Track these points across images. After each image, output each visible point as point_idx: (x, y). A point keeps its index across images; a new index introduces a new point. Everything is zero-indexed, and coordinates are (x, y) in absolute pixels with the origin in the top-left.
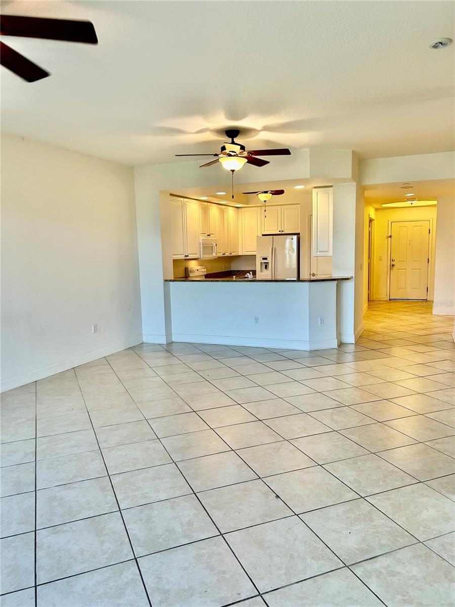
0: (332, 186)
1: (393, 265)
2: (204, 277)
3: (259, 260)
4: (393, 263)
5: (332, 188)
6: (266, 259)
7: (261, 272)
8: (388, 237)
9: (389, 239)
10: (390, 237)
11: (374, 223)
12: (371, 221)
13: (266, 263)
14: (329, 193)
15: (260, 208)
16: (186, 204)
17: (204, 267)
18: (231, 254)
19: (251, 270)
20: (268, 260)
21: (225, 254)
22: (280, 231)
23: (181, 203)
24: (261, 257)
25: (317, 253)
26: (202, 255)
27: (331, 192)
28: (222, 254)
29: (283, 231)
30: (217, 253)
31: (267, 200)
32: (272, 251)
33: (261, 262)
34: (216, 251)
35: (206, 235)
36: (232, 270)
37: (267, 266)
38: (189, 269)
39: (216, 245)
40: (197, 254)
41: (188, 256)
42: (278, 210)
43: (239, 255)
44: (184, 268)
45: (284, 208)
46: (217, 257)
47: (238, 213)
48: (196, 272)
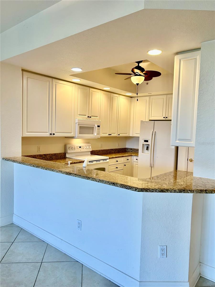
0: (199, 49)
2: (90, 153)
3: (141, 142)
5: (199, 52)
6: (147, 141)
7: (143, 152)
13: (148, 145)
14: (196, 59)
15: (149, 97)
16: (56, 84)
17: (90, 144)
18: (119, 135)
19: (136, 149)
20: (149, 143)
21: (111, 135)
22: (164, 118)
23: (48, 83)
24: (143, 139)
25: (176, 141)
26: (77, 134)
27: (198, 58)
28: (108, 134)
29: (167, 118)
30: (100, 134)
31: (140, 83)
32: (152, 134)
33: (143, 144)
34: (99, 132)
35: (87, 116)
36: (127, 147)
37: (147, 148)
38: (68, 146)
39: (99, 126)
40: (71, 133)
41: (54, 134)
42: (164, 99)
43: (130, 137)
44: (64, 145)
45: (169, 97)
46: (101, 137)
47: (131, 102)
48: (78, 149)
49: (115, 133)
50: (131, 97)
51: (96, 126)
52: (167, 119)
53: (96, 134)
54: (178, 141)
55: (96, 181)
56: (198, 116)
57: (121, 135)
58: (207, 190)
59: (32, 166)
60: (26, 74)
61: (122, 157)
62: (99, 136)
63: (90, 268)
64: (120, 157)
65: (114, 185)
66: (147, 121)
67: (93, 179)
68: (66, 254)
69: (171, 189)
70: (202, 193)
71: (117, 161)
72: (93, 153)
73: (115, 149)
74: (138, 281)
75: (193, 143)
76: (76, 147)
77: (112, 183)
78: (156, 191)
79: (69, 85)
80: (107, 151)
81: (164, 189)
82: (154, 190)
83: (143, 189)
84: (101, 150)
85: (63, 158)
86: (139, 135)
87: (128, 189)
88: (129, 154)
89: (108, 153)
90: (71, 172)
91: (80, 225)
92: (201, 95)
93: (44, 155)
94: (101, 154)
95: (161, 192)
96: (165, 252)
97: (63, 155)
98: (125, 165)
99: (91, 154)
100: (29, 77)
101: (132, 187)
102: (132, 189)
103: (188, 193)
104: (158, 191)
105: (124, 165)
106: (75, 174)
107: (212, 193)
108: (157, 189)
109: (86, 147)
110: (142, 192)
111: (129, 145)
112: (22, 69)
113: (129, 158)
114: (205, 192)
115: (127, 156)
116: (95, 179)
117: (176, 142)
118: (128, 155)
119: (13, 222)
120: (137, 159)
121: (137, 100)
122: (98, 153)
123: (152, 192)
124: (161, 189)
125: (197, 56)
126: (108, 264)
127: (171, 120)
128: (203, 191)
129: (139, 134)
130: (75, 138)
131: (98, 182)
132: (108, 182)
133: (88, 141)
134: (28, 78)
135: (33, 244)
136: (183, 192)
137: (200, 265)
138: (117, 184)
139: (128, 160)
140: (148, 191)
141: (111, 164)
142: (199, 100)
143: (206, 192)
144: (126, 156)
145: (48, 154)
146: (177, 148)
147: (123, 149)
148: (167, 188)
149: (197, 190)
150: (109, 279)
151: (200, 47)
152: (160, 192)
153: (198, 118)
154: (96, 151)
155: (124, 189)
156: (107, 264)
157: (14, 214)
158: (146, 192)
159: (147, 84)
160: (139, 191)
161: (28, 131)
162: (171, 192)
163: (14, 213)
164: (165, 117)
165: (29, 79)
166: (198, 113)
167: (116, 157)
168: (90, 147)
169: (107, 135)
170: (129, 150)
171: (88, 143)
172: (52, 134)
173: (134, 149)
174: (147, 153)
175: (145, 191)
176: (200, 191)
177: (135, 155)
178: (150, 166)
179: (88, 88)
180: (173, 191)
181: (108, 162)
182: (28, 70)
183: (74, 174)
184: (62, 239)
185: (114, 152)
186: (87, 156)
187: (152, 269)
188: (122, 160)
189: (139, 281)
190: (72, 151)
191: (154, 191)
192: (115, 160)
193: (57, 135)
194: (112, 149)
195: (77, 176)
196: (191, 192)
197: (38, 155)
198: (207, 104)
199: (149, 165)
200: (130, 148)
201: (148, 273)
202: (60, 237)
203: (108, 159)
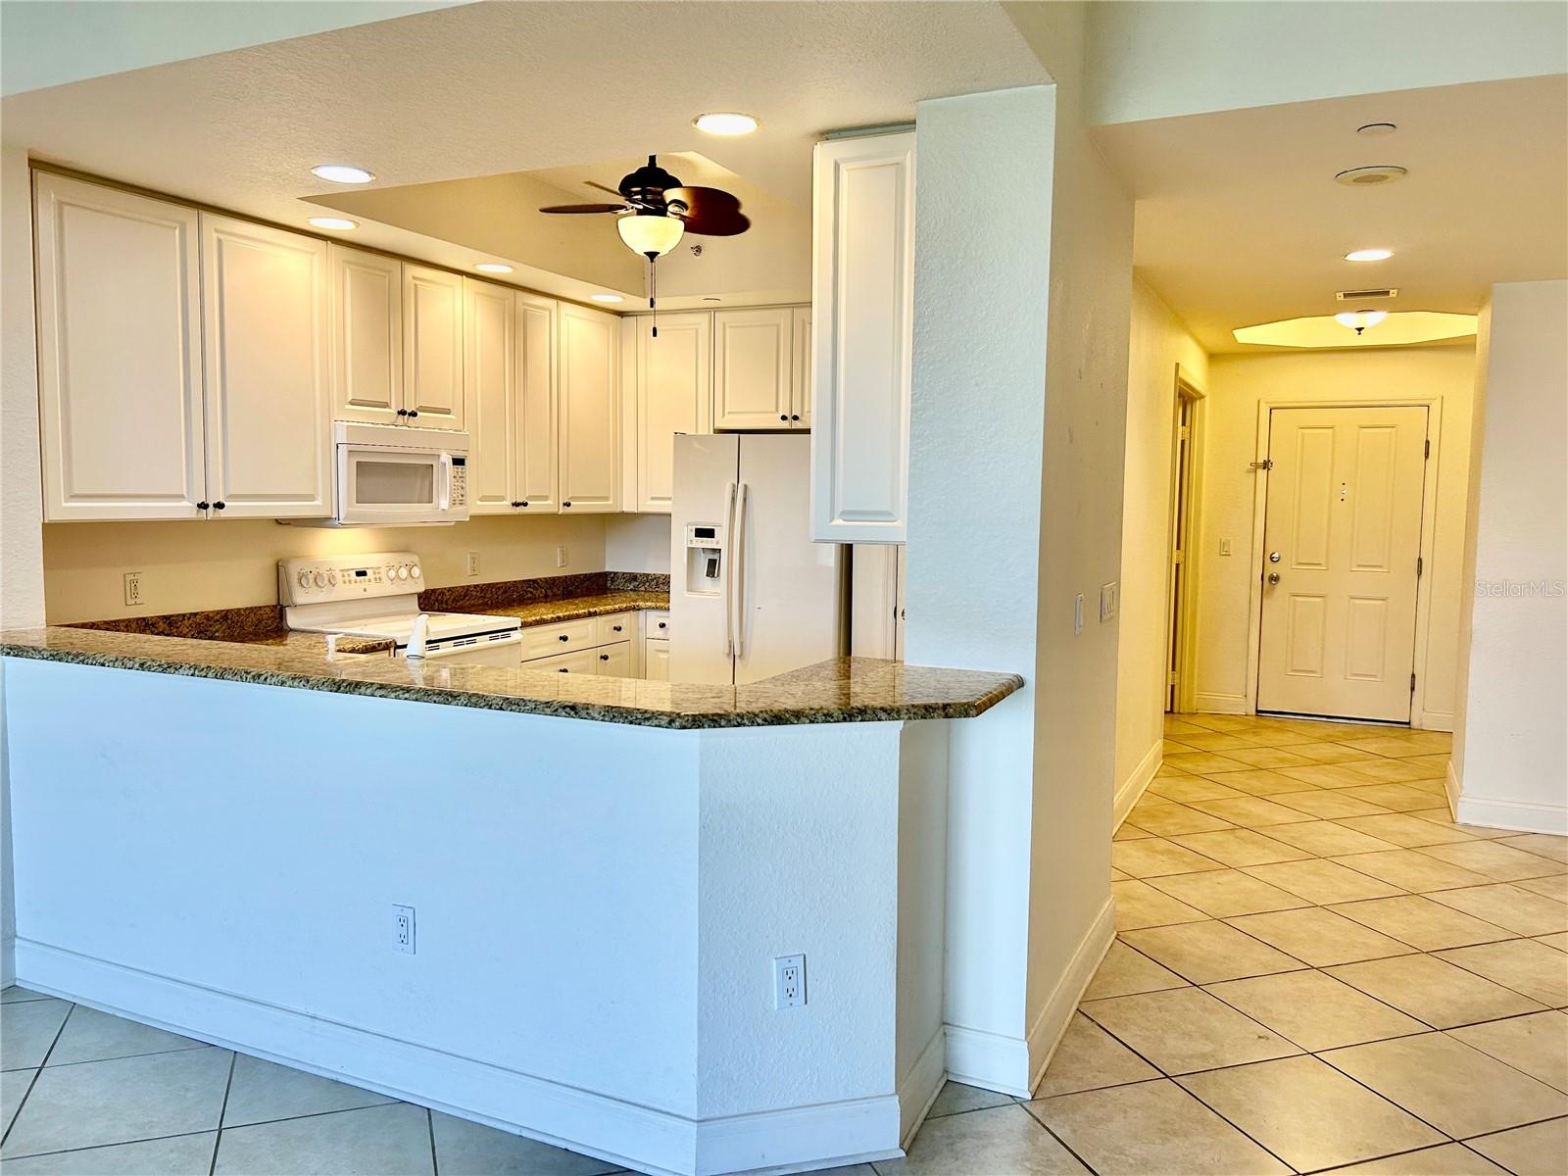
0: (909, 125)
1: (1275, 579)
2: (415, 601)
3: (682, 538)
4: (1272, 569)
5: (907, 139)
6: (708, 533)
7: (690, 589)
8: (1256, 466)
9: (1262, 473)
10: (1266, 465)
11: (1202, 407)
12: (1186, 398)
13: (714, 550)
14: (899, 167)
15: (706, 316)
16: (220, 242)
17: (415, 558)
18: (568, 505)
19: (656, 578)
20: (719, 541)
21: (526, 504)
22: (784, 418)
23: (177, 231)
24: (688, 524)
25: (831, 521)
26: (347, 506)
27: (910, 161)
28: (508, 502)
29: (796, 418)
30: (468, 499)
31: (663, 251)
32: (733, 499)
33: (689, 548)
34: (461, 492)
35: (393, 411)
36: (608, 569)
37: (712, 566)
38: (294, 570)
39: (458, 462)
40: (311, 497)
41: (220, 506)
42: (778, 326)
43: (623, 514)
44: (270, 562)
45: (803, 321)
46: (471, 517)
47: (620, 338)
48: (350, 582)
49: (546, 498)
50: (621, 314)
51: (447, 459)
52: (797, 425)
53: (444, 504)
54: (838, 522)
55: (490, 708)
56: (914, 411)
57: (577, 507)
58: (949, 705)
59: (137, 666)
60: (52, 187)
61: (590, 615)
62: (463, 514)
63: (469, 1118)
64: (578, 617)
65: (576, 713)
66: (706, 433)
67: (474, 700)
68: (337, 1082)
69: (811, 709)
70: (932, 718)
71: (565, 639)
72: (432, 601)
73: (546, 580)
74: (694, 1121)
75: (898, 528)
76: (338, 575)
77: (564, 707)
78: (752, 724)
79: (296, 249)
80: (505, 592)
81: (787, 711)
82: (745, 718)
83: (702, 715)
84: (476, 586)
85: (272, 631)
86: (669, 503)
87: (640, 724)
88: (623, 602)
89: (514, 600)
90: (358, 679)
91: (407, 929)
92: (926, 320)
93: (166, 618)
94: (473, 605)
95: (771, 723)
96: (798, 980)
97: (268, 619)
98: (605, 658)
99: (421, 609)
100: (68, 200)
101: (653, 713)
102: (656, 722)
103: (880, 720)
104: (760, 721)
105: (602, 657)
106: (381, 685)
107: (967, 715)
108: (757, 711)
109: (392, 573)
110: (699, 727)
111: (617, 560)
112: (30, 160)
113: (624, 621)
114: (941, 712)
115: (614, 612)
116: (483, 696)
117: (834, 523)
118: (617, 606)
119: (16, 979)
120: (662, 626)
121: (655, 334)
122: (459, 604)
123: (739, 725)
124: (771, 711)
125: (906, 155)
126: (554, 1080)
127: (808, 431)
128: (934, 709)
129: (670, 499)
130: (337, 522)
131: (501, 709)
132: (548, 704)
133: (402, 541)
134: (61, 204)
135: (153, 1063)
136: (860, 718)
137: (945, 1034)
138: (587, 709)
139: (619, 629)
140: (723, 723)
141: (533, 654)
142: (916, 345)
143: (946, 714)
144: (608, 613)
145: (184, 615)
146: (847, 552)
147: (588, 577)
148: (798, 708)
149: (913, 706)
150: (563, 1145)
151: (912, 118)
152: (768, 722)
153: (914, 420)
154: (450, 589)
155: (620, 724)
156: (550, 1081)
157: (16, 936)
158: (715, 727)
159: (698, 249)
160: (684, 728)
161: (77, 492)
162: (811, 722)
163: (19, 934)
164: (789, 418)
165: (66, 208)
166: (915, 397)
167: (559, 620)
168: (416, 571)
169: (503, 507)
170: (620, 582)
171: (405, 550)
172: (211, 505)
173: (649, 575)
174: (714, 593)
175: (709, 722)
176: (923, 711)
177: (653, 605)
178: (727, 651)
179: (397, 263)
180: (820, 717)
181: (519, 643)
182: (69, 166)
183: (372, 684)
184: (311, 1013)
185: (546, 596)
186: (402, 617)
187: (749, 1060)
188: (588, 631)
189: (696, 1119)
190: (321, 597)
191: (746, 721)
192: (553, 631)
193: (233, 510)
194: (535, 581)
195: (393, 695)
196: (889, 714)
197: (129, 620)
198: (947, 359)
199: (724, 647)
200: (624, 574)
201: (732, 1078)
202: (302, 1010)
203: (516, 629)
